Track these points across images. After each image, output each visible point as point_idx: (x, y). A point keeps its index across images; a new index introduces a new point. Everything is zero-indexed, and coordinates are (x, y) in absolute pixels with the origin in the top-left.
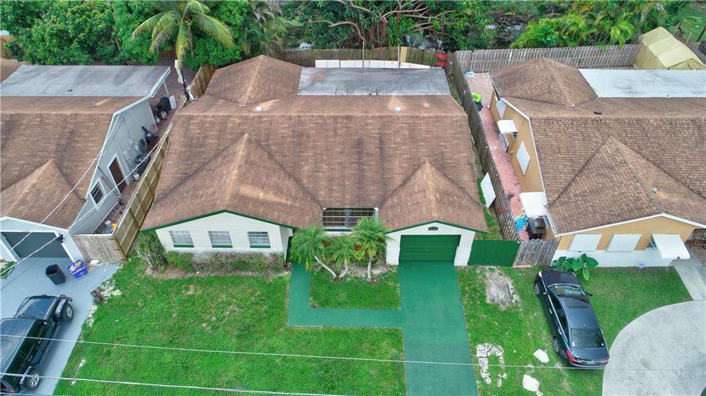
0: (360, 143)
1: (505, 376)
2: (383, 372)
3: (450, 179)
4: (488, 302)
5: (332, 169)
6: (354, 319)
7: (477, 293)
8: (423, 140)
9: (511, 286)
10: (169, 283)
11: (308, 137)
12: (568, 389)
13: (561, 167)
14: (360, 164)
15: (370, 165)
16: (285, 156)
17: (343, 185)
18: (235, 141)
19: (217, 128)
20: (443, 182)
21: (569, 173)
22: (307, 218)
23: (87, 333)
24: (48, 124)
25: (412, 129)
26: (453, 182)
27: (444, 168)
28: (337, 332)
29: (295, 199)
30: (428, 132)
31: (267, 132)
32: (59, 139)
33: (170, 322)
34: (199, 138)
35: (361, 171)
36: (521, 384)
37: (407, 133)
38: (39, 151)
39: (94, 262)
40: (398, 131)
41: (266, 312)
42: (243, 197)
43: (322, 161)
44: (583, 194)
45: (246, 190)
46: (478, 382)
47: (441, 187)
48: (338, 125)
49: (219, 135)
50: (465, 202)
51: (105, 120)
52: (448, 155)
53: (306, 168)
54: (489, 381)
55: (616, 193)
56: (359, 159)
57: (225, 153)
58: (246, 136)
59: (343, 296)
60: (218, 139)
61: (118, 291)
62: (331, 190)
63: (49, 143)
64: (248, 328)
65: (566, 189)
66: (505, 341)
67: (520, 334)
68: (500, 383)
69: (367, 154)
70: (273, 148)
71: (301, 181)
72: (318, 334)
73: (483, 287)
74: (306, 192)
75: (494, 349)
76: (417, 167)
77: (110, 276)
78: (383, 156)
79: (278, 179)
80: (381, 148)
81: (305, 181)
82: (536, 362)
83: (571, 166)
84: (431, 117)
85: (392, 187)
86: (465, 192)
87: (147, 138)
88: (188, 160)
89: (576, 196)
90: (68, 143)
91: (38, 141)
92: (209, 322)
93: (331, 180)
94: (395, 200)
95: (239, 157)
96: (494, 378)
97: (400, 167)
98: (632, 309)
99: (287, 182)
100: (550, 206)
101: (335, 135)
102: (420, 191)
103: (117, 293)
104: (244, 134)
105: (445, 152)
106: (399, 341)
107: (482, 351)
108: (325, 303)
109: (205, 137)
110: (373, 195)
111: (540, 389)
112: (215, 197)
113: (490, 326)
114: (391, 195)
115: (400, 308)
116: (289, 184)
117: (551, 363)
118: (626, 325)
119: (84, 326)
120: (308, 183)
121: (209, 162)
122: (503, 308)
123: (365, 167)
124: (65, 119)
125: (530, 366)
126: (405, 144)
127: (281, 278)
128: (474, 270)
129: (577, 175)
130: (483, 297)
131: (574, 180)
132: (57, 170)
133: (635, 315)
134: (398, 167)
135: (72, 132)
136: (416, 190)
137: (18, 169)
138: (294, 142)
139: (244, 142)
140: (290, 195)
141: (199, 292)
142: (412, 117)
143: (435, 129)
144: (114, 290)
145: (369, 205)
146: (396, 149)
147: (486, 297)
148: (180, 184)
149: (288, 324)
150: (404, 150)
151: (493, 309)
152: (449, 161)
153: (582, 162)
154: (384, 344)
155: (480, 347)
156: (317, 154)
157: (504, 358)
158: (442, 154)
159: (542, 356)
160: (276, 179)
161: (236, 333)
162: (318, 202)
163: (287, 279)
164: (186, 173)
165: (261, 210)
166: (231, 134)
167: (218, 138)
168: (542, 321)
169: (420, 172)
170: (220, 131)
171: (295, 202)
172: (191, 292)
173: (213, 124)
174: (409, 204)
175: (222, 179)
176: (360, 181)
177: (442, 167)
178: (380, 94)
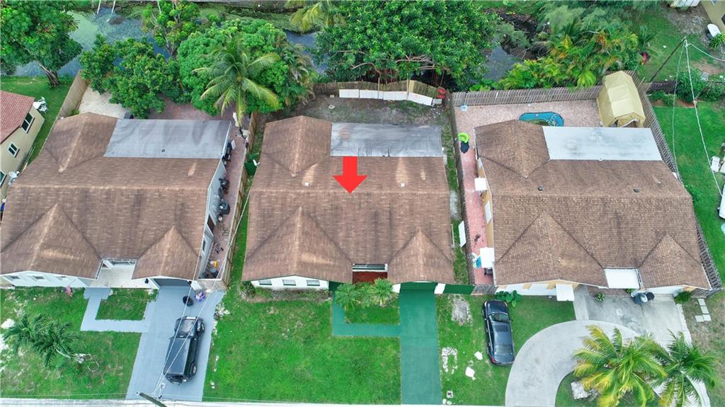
0: (376, 215)
1: (456, 367)
2: (388, 365)
3: (434, 243)
4: (453, 320)
5: (358, 235)
6: (371, 331)
7: (446, 314)
8: (418, 213)
9: (468, 309)
10: (258, 305)
11: (342, 210)
12: (490, 375)
13: (507, 234)
14: (376, 231)
15: (383, 232)
16: (327, 225)
17: (365, 247)
18: (293, 212)
19: (280, 202)
20: (429, 246)
21: (512, 239)
22: (343, 273)
23: (215, 340)
24: (164, 198)
25: (411, 203)
26: (436, 245)
27: (431, 235)
28: (362, 340)
29: (335, 259)
30: (422, 207)
31: (314, 206)
32: (175, 210)
33: (263, 333)
34: (268, 209)
35: (377, 237)
36: (465, 373)
37: (408, 207)
38: (164, 220)
39: (208, 291)
40: (402, 206)
41: (319, 326)
42: (304, 263)
43: (351, 230)
44: (517, 258)
45: (306, 257)
46: (441, 371)
47: (428, 252)
48: (362, 200)
49: (282, 208)
50: (442, 262)
51: (203, 195)
52: (434, 225)
53: (341, 234)
54: (447, 370)
55: (536, 259)
56: (376, 227)
57: (287, 223)
58: (300, 208)
59: (365, 316)
60: (281, 211)
61: (227, 311)
62: (358, 251)
63: (169, 213)
64: (309, 337)
65: (508, 251)
66: (459, 346)
67: (469, 342)
68: (453, 372)
69: (381, 224)
70: (319, 218)
71: (338, 244)
72: (350, 341)
73: (451, 309)
74: (342, 252)
75: (453, 351)
76: (413, 234)
77: (220, 300)
78: (392, 226)
79: (324, 244)
80: (390, 219)
81: (341, 244)
82: (475, 359)
83: (514, 234)
84: (425, 195)
85: (397, 250)
86: (443, 253)
87: (222, 186)
88: (263, 227)
89: (513, 257)
90: (182, 214)
91: (160, 211)
92: (285, 332)
93: (357, 244)
94: (398, 260)
95: (298, 230)
96: (450, 369)
97: (403, 234)
98: (538, 326)
99: (329, 245)
100: (496, 263)
101: (360, 208)
102: (414, 255)
103: (227, 312)
104: (298, 207)
105: (433, 223)
106: (398, 345)
107: (445, 352)
108: (354, 320)
109: (273, 209)
110: (384, 255)
111: (474, 376)
112: (287, 263)
113: (451, 336)
114: (396, 256)
115: (399, 324)
116: (330, 247)
117: (484, 359)
118: (531, 336)
119: (212, 334)
120: (343, 245)
121: (277, 229)
122: (461, 324)
123: (379, 234)
124: (176, 194)
125: (472, 361)
126: (406, 216)
127: (327, 302)
128: (447, 297)
129: (516, 241)
130: (450, 316)
131: (514, 244)
132: (179, 235)
133: (539, 329)
134: (401, 233)
135: (183, 205)
136: (412, 254)
137: (153, 233)
138: (332, 214)
139: (300, 215)
140: (332, 256)
141: (277, 312)
142: (412, 194)
143: (427, 205)
144: (225, 310)
145: (382, 262)
146: (400, 220)
147: (451, 316)
148: (260, 246)
149: (333, 334)
150: (406, 221)
151: (454, 325)
152: (434, 230)
153: (522, 231)
154: (389, 347)
155: (444, 349)
156: (348, 223)
157: (458, 356)
158: (430, 223)
159: (479, 356)
160: (322, 244)
161: (303, 340)
162: (349, 260)
163: (330, 303)
164: (264, 238)
165: (316, 272)
166: (290, 206)
167: (282, 209)
168: (483, 333)
169: (415, 238)
170: (282, 205)
171: (335, 262)
172: (272, 312)
173: (276, 198)
174: (407, 264)
175: (288, 247)
176: (376, 245)
177: (429, 235)
178: (391, 155)
